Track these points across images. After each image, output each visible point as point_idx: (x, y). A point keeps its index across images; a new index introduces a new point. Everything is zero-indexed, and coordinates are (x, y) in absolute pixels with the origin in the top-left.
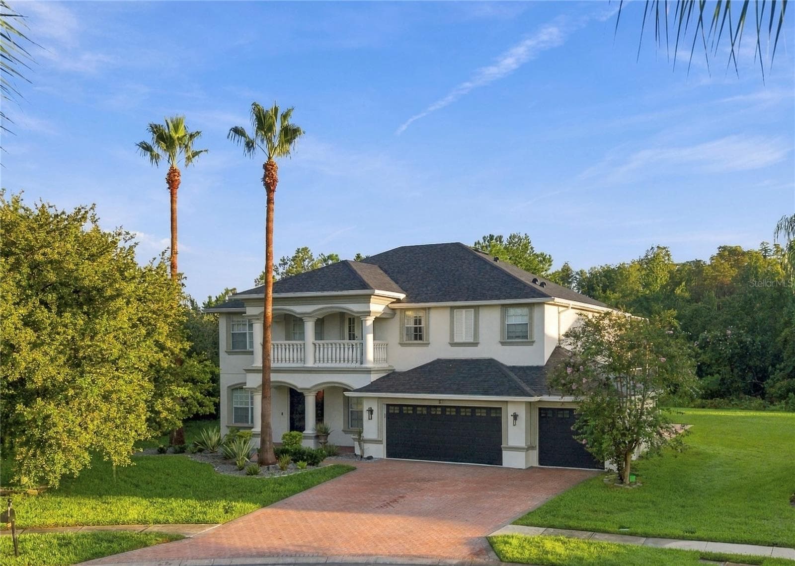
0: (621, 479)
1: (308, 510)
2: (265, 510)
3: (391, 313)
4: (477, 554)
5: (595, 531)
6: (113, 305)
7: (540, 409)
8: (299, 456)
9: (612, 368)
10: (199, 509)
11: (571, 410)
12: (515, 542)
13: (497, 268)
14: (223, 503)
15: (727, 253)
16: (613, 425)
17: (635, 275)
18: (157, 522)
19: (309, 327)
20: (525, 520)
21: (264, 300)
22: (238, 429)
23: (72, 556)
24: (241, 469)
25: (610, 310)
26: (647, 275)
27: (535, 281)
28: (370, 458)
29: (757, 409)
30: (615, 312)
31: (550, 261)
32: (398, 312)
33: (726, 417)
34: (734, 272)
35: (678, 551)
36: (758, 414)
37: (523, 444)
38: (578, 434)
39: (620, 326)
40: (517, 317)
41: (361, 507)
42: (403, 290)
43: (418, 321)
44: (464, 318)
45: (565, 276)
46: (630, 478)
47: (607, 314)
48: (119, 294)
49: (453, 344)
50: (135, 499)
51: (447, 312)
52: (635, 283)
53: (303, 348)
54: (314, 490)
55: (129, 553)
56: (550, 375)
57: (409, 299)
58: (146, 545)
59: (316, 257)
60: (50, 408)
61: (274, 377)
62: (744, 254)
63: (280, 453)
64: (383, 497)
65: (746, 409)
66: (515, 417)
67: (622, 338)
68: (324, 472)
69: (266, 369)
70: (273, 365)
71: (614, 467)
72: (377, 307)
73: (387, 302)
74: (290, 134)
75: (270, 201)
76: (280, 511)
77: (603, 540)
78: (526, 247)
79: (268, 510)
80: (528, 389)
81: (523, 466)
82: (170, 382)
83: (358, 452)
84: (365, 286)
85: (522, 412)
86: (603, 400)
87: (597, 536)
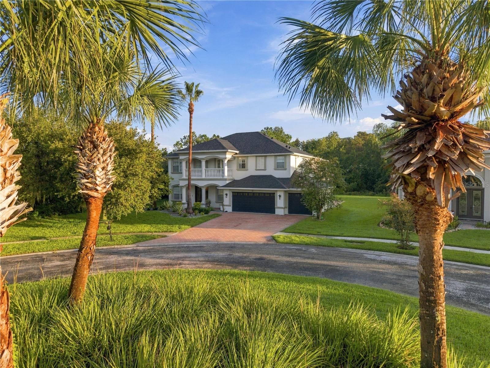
0: (318, 217)
1: (208, 228)
2: (193, 228)
3: (234, 158)
4: (269, 241)
5: (309, 234)
6: (139, 156)
7: (289, 193)
8: (200, 211)
9: (315, 178)
10: (169, 228)
11: (300, 194)
12: (281, 237)
13: (272, 141)
14: (177, 226)
15: (360, 135)
16: (315, 198)
17: (324, 144)
18: (156, 232)
19: (203, 164)
20: (284, 231)
21: (189, 153)
22: (176, 201)
23: (130, 241)
24: (181, 215)
25: (314, 157)
26: (329, 143)
27: (287, 146)
28: (227, 211)
29: (371, 196)
30: (316, 158)
31: (291, 137)
32: (236, 158)
33: (359, 198)
34: (363, 142)
35: (337, 239)
36: (371, 197)
37: (283, 206)
38: (303, 202)
39: (318, 163)
40: (280, 160)
41: (226, 227)
42: (238, 149)
43: (243, 161)
44: (261, 160)
45: (297, 143)
46: (321, 218)
47: (313, 159)
48: (141, 151)
49: (256, 170)
50: (146, 225)
51: (255, 158)
52: (324, 146)
53: (201, 171)
54: (208, 222)
55: (149, 241)
56: (293, 180)
57: (241, 153)
58: (155, 239)
59: (198, 136)
60: (120, 191)
61: (192, 182)
62: (367, 135)
63: (194, 209)
64: (233, 224)
65: (367, 195)
66: (280, 196)
67: (318, 167)
68: (211, 216)
69: (189, 179)
70: (192, 177)
71: (316, 214)
72: (229, 156)
73: (233, 154)
74: (199, 93)
75: (191, 117)
76: (198, 228)
77: (312, 237)
78: (281, 132)
79: (194, 228)
80: (284, 186)
81: (283, 214)
82: (156, 183)
83: (222, 209)
84: (224, 148)
85: (282, 194)
86: (312, 189)
87: (310, 236)
